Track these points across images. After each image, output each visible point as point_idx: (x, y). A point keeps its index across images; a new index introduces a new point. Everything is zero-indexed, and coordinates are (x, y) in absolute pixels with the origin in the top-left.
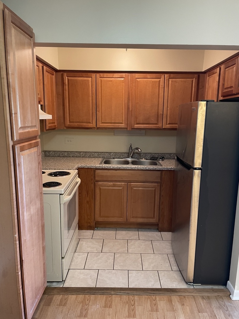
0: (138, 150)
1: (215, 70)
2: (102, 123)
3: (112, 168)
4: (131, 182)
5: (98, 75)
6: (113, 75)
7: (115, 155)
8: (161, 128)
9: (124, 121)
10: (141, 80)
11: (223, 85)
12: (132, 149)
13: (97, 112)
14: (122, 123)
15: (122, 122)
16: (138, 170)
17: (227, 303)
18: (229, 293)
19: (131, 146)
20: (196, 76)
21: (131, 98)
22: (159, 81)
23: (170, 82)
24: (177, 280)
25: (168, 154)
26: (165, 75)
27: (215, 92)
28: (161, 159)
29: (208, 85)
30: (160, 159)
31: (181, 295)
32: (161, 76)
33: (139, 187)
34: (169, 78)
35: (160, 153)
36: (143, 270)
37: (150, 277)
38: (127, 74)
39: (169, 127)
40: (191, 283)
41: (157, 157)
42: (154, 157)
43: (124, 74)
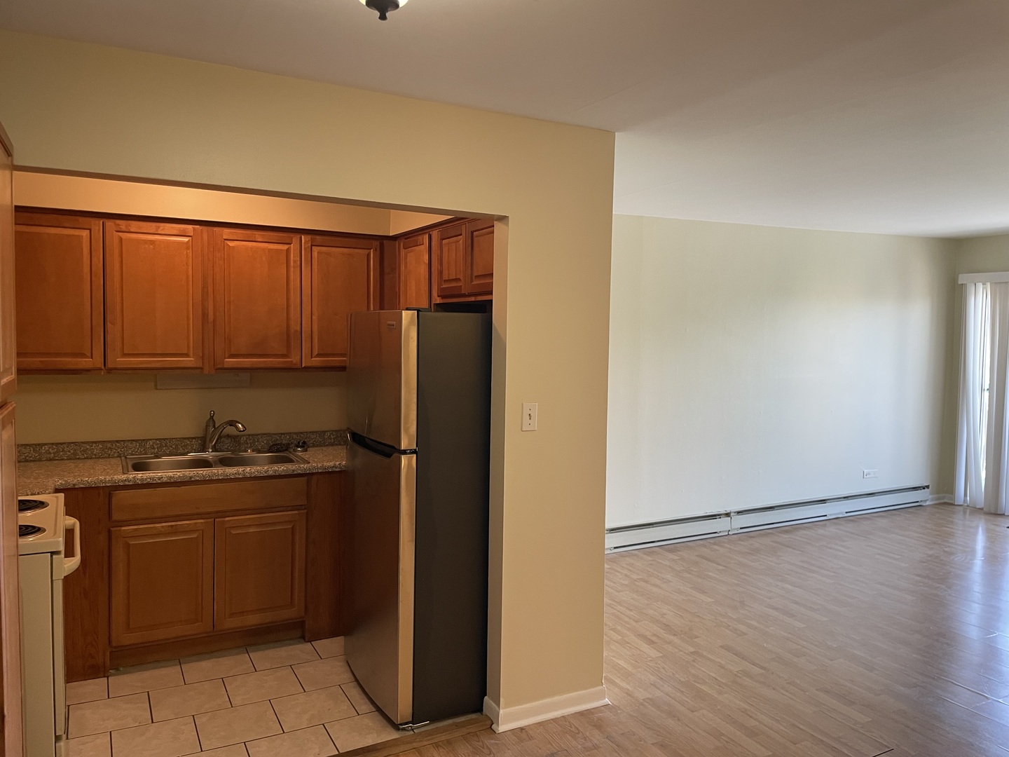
0: (237, 428)
1: (420, 238)
2: (125, 355)
3: (165, 480)
4: (223, 514)
5: (110, 224)
6: (159, 227)
7: (161, 446)
8: (299, 366)
9: (192, 350)
10: (238, 245)
11: (441, 273)
12: (214, 426)
13: (109, 325)
14: (187, 355)
15: (186, 352)
16: (245, 479)
17: (488, 742)
18: (489, 722)
19: (212, 417)
20: (376, 243)
21: (210, 290)
22: (288, 251)
23: (315, 254)
24: (374, 729)
25: (316, 432)
26: (301, 237)
27: (424, 287)
28: (301, 447)
29: (406, 267)
30: (298, 447)
31: (390, 753)
32: (292, 238)
33: (249, 526)
34: (312, 245)
35: (295, 433)
36: (284, 732)
37: (306, 741)
38: (198, 226)
39: (318, 364)
40: (406, 723)
41: (289, 444)
42: (278, 444)
43: (190, 227)
